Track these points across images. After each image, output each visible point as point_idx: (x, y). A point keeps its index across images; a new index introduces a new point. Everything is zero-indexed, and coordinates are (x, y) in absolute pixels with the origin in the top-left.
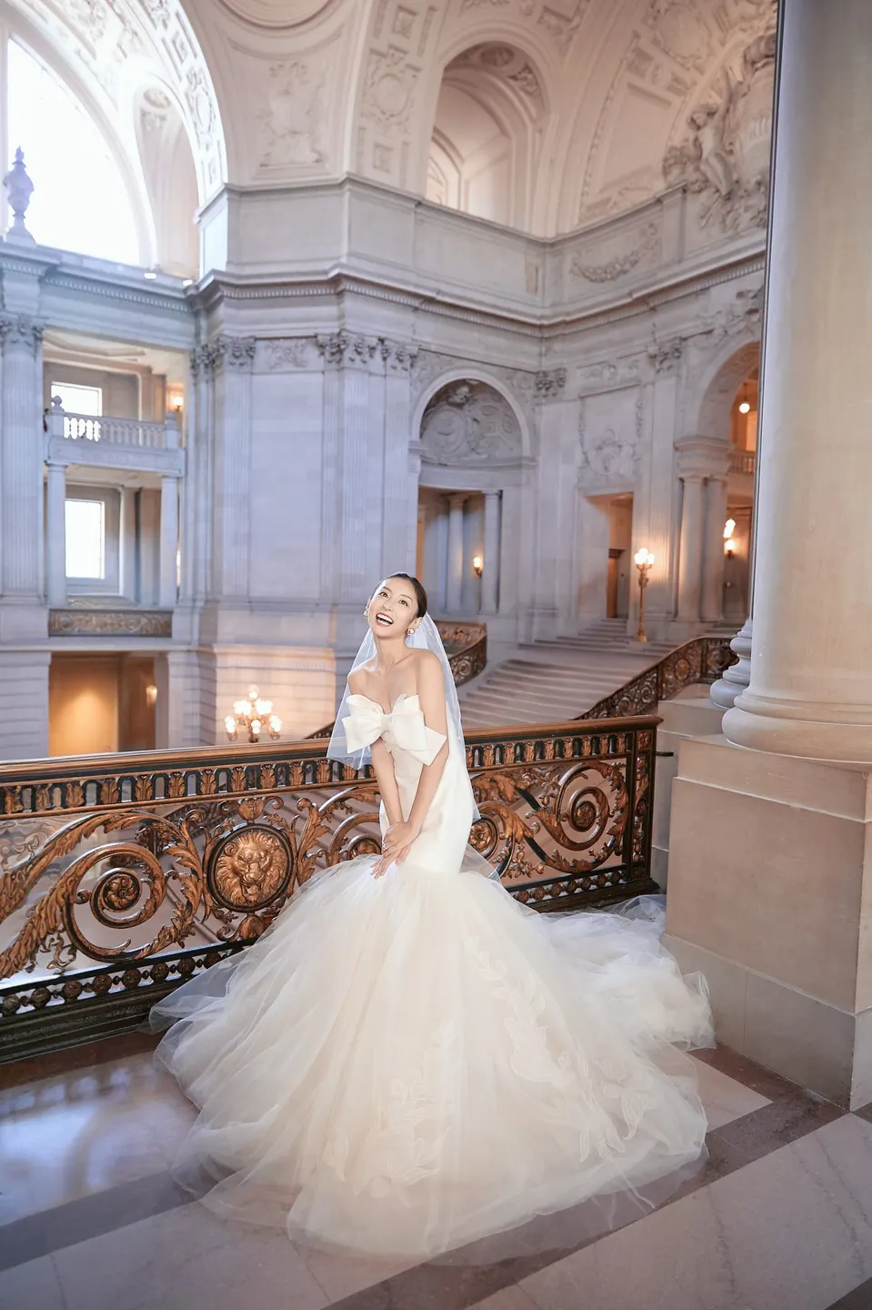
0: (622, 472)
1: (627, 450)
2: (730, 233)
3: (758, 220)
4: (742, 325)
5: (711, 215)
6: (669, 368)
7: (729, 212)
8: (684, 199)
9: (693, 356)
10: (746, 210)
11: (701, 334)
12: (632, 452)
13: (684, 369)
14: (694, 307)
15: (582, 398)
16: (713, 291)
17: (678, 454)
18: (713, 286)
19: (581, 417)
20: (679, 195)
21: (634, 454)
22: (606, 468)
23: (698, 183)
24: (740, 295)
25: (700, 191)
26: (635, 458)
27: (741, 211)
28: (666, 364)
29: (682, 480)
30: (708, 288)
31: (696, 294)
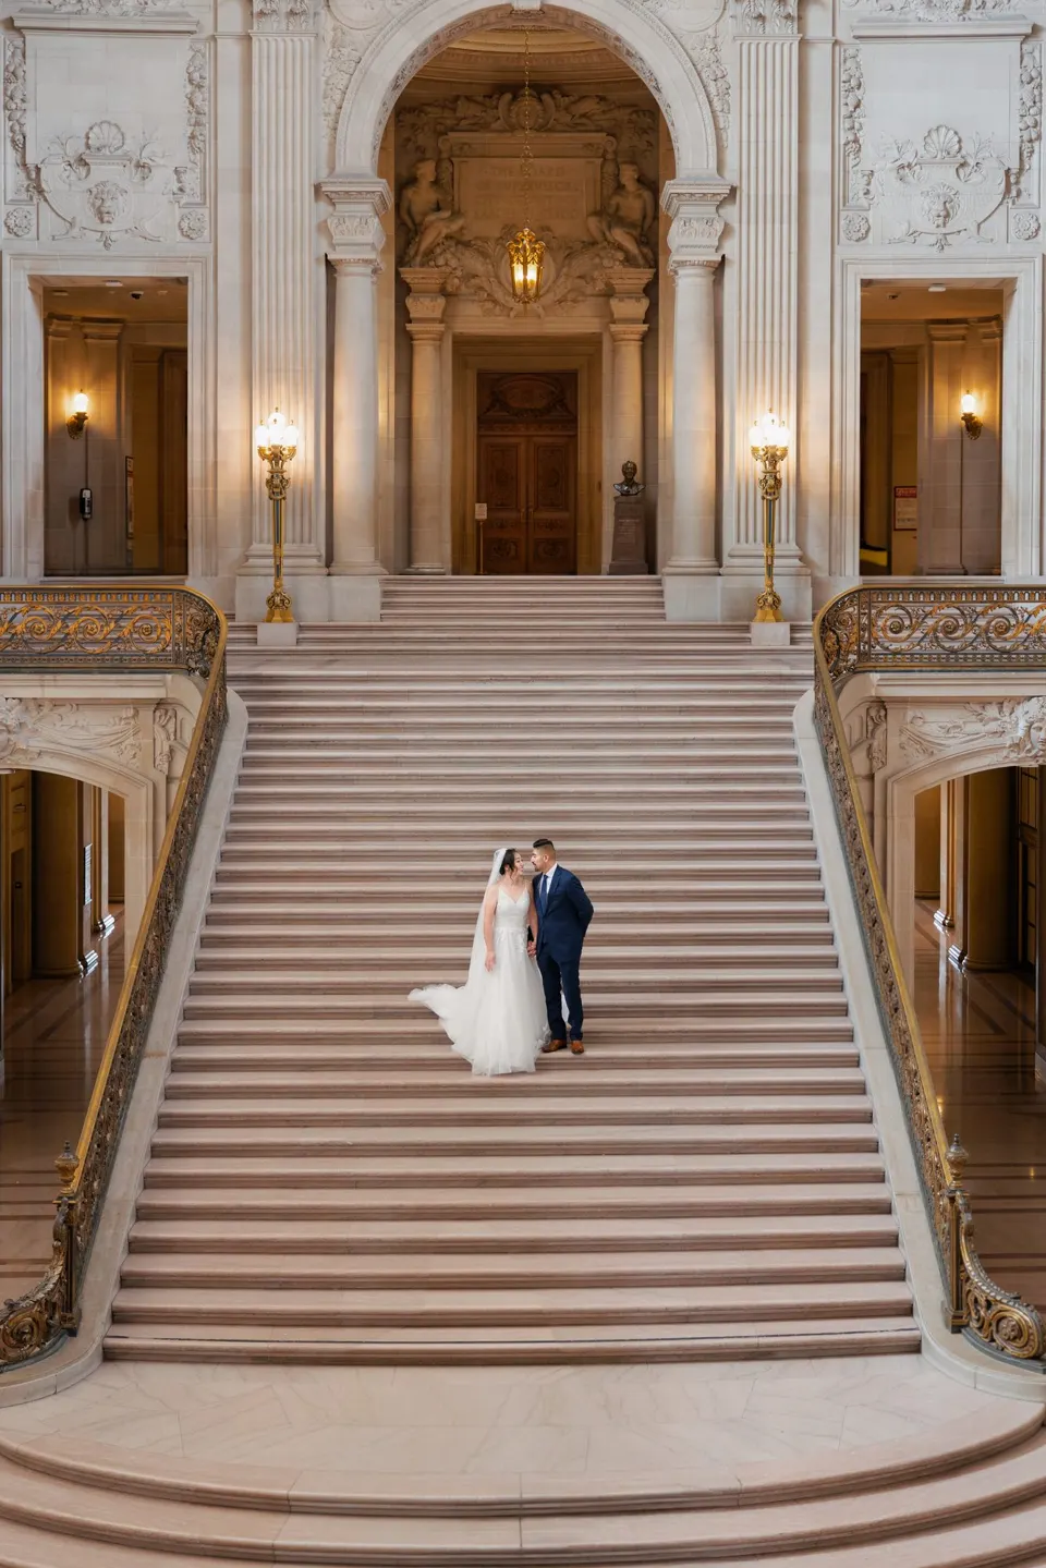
0: (149, 227)
1: (162, 177)
6: (292, 13)
12: (175, 186)
13: (327, 24)
15: (10, 24)
17: (324, 206)
19: (12, 76)
21: (181, 190)
22: (101, 215)
26: (185, 199)
29: (328, 262)
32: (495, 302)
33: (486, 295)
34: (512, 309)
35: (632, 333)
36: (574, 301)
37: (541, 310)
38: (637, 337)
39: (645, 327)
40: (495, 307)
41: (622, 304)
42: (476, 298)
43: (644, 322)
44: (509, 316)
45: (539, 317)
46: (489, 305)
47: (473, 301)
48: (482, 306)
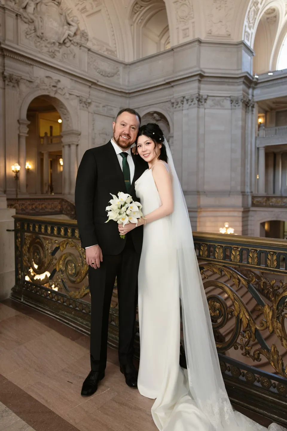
2: (39, 50)
3: (51, 54)
4: (46, 88)
5: (31, 36)
7: (39, 42)
8: (17, 19)
9: (23, 87)
10: (46, 46)
11: (27, 80)
14: (27, 68)
16: (35, 68)
18: (35, 66)
20: (14, 15)
23: (27, 20)
24: (47, 77)
25: (26, 23)
27: (43, 45)
28: (11, 84)
30: (33, 65)
31: (27, 63)
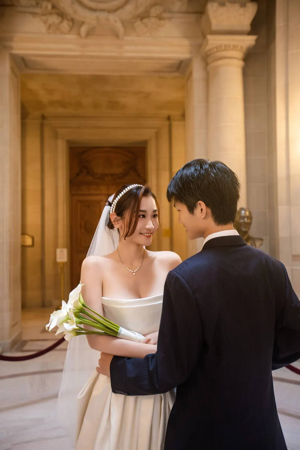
32: (62, 15)
33: (50, 6)
34: (83, 23)
35: (235, 47)
36: (160, 18)
37: (119, 26)
38: (239, 54)
39: (250, 40)
40: (61, 22)
41: (223, 10)
42: (38, 10)
43: (250, 33)
44: (79, 34)
45: (117, 36)
46: (54, 19)
47: (34, 14)
48: (45, 22)
